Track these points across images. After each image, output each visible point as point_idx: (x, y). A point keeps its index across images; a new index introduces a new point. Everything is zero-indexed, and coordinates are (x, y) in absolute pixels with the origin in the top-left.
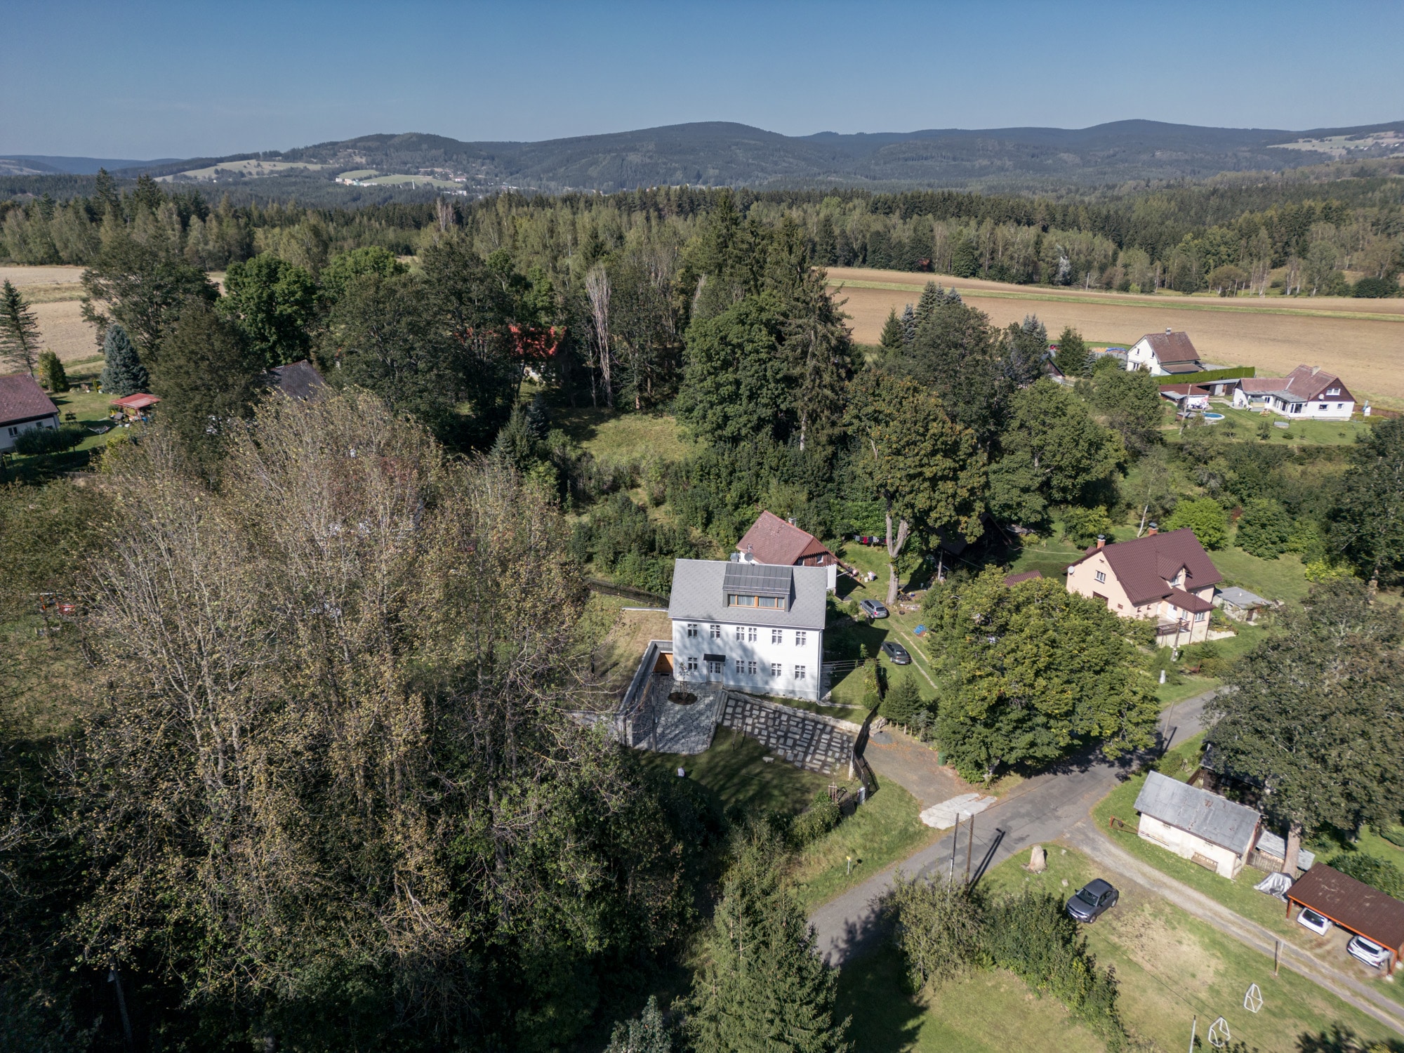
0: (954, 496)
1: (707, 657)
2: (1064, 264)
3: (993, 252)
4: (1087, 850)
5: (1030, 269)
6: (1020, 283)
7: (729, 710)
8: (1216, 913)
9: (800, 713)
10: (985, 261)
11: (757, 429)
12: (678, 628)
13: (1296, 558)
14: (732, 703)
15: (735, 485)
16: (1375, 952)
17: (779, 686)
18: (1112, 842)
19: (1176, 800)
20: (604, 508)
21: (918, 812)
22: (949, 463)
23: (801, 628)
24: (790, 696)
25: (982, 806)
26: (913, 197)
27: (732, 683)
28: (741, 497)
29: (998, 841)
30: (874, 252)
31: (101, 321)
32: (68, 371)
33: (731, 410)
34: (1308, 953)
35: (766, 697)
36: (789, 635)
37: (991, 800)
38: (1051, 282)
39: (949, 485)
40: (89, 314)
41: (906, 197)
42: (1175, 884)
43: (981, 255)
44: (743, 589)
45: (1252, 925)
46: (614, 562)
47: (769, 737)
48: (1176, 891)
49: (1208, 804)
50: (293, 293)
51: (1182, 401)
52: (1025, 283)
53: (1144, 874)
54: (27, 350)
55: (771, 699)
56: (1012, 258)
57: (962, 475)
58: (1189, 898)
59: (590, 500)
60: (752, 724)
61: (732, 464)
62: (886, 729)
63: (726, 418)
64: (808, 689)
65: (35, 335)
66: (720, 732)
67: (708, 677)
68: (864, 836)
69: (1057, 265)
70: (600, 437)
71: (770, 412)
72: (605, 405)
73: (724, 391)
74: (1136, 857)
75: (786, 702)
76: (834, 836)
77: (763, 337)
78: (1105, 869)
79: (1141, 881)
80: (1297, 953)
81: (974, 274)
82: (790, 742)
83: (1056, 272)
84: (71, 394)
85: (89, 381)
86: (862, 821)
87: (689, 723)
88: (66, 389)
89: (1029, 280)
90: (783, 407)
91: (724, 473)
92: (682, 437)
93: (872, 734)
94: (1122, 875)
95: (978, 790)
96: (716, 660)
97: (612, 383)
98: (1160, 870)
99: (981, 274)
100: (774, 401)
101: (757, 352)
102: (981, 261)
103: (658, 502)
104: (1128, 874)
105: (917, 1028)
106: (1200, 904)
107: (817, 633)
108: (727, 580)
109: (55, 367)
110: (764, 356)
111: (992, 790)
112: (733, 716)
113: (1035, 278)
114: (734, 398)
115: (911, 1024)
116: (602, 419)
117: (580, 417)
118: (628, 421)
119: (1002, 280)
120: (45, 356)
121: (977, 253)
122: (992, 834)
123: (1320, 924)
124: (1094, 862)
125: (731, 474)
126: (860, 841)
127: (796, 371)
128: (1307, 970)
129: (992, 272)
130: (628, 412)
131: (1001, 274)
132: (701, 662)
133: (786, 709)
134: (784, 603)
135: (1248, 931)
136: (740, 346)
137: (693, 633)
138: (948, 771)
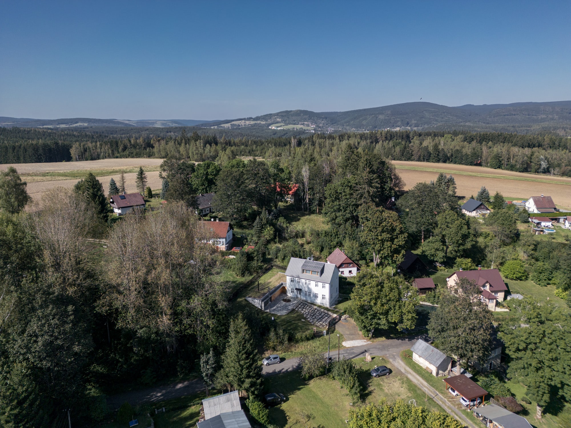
0: (391, 247)
1: (296, 289)
2: (544, 165)
3: (509, 159)
4: (391, 360)
5: (525, 166)
6: (520, 172)
7: (300, 306)
8: (422, 383)
9: (322, 310)
10: (505, 162)
11: (347, 220)
12: (288, 279)
13: (555, 287)
14: (302, 304)
15: (336, 239)
16: (465, 401)
17: (319, 301)
18: (402, 360)
19: (423, 349)
20: (290, 243)
21: (343, 341)
22: (389, 236)
23: (324, 283)
24: (322, 305)
25: (365, 344)
26: (483, 135)
27: (304, 299)
28: (337, 243)
29: (363, 353)
30: (456, 157)
31: (164, 178)
32: (153, 193)
33: (338, 214)
34: (446, 399)
35: (313, 304)
36: (320, 284)
37: (369, 342)
38: (537, 172)
39: (389, 244)
40: (161, 176)
41: (480, 135)
42: (414, 374)
43: (503, 160)
44: (307, 268)
45: (432, 389)
46: (284, 259)
47: (308, 315)
48: (413, 376)
49: (432, 351)
50: (213, 172)
51: (538, 224)
52: (523, 172)
53: (405, 369)
54: (144, 185)
55: (315, 305)
56: (516, 161)
57: (396, 240)
58: (416, 378)
59: (286, 240)
60: (305, 311)
61: (337, 232)
62: (348, 319)
63: (336, 217)
64: (326, 303)
65: (146, 182)
66: (293, 310)
67: (297, 296)
68: (320, 344)
69: (540, 165)
70: (301, 221)
71: (350, 215)
72: (306, 211)
73: (335, 208)
74: (406, 365)
75: (320, 306)
76: (311, 342)
77: (348, 190)
78: (394, 366)
79: (403, 371)
80: (442, 398)
81: (499, 167)
82: (314, 317)
83: (539, 168)
84: (153, 199)
85: (157, 195)
86: (321, 340)
87: (285, 308)
88: (151, 198)
89: (525, 170)
90: (355, 214)
91: (334, 235)
92: (323, 223)
93: (342, 319)
94: (398, 369)
95: (367, 339)
96: (299, 290)
97: (309, 204)
98: (412, 369)
99: (503, 168)
100: (351, 212)
101: (346, 195)
102: (503, 162)
103: (309, 243)
104: (400, 368)
105: (301, 388)
106: (418, 380)
107: (328, 285)
108: (304, 265)
109: (150, 191)
110: (348, 197)
111: (372, 340)
112: (300, 308)
113: (529, 170)
114: (339, 210)
115: (302, 387)
116: (303, 215)
117: (296, 214)
118: (313, 217)
119: (512, 170)
120: (148, 188)
121: (500, 159)
122: (363, 350)
123: (454, 392)
124: (391, 363)
125: (336, 235)
126: (318, 345)
127: (359, 203)
128: (441, 403)
129: (508, 167)
130: (314, 213)
131: (512, 168)
132: (295, 291)
133: (318, 309)
134: (319, 274)
135: (429, 390)
136: (341, 193)
137: (292, 281)
138: (361, 333)
